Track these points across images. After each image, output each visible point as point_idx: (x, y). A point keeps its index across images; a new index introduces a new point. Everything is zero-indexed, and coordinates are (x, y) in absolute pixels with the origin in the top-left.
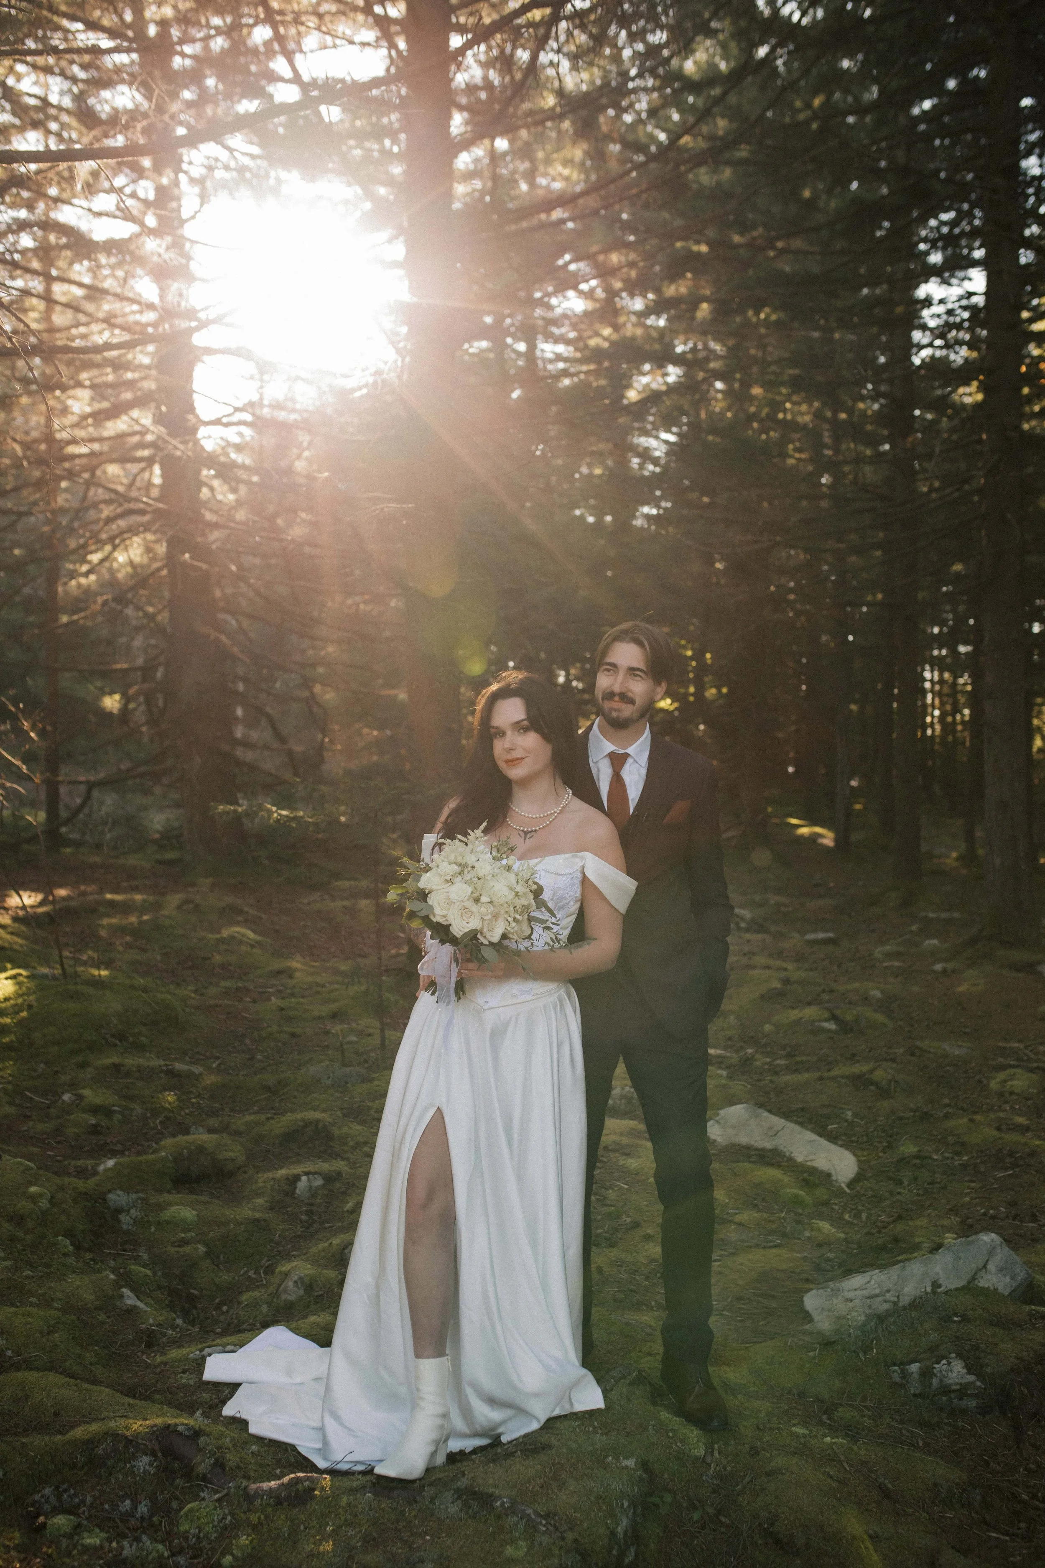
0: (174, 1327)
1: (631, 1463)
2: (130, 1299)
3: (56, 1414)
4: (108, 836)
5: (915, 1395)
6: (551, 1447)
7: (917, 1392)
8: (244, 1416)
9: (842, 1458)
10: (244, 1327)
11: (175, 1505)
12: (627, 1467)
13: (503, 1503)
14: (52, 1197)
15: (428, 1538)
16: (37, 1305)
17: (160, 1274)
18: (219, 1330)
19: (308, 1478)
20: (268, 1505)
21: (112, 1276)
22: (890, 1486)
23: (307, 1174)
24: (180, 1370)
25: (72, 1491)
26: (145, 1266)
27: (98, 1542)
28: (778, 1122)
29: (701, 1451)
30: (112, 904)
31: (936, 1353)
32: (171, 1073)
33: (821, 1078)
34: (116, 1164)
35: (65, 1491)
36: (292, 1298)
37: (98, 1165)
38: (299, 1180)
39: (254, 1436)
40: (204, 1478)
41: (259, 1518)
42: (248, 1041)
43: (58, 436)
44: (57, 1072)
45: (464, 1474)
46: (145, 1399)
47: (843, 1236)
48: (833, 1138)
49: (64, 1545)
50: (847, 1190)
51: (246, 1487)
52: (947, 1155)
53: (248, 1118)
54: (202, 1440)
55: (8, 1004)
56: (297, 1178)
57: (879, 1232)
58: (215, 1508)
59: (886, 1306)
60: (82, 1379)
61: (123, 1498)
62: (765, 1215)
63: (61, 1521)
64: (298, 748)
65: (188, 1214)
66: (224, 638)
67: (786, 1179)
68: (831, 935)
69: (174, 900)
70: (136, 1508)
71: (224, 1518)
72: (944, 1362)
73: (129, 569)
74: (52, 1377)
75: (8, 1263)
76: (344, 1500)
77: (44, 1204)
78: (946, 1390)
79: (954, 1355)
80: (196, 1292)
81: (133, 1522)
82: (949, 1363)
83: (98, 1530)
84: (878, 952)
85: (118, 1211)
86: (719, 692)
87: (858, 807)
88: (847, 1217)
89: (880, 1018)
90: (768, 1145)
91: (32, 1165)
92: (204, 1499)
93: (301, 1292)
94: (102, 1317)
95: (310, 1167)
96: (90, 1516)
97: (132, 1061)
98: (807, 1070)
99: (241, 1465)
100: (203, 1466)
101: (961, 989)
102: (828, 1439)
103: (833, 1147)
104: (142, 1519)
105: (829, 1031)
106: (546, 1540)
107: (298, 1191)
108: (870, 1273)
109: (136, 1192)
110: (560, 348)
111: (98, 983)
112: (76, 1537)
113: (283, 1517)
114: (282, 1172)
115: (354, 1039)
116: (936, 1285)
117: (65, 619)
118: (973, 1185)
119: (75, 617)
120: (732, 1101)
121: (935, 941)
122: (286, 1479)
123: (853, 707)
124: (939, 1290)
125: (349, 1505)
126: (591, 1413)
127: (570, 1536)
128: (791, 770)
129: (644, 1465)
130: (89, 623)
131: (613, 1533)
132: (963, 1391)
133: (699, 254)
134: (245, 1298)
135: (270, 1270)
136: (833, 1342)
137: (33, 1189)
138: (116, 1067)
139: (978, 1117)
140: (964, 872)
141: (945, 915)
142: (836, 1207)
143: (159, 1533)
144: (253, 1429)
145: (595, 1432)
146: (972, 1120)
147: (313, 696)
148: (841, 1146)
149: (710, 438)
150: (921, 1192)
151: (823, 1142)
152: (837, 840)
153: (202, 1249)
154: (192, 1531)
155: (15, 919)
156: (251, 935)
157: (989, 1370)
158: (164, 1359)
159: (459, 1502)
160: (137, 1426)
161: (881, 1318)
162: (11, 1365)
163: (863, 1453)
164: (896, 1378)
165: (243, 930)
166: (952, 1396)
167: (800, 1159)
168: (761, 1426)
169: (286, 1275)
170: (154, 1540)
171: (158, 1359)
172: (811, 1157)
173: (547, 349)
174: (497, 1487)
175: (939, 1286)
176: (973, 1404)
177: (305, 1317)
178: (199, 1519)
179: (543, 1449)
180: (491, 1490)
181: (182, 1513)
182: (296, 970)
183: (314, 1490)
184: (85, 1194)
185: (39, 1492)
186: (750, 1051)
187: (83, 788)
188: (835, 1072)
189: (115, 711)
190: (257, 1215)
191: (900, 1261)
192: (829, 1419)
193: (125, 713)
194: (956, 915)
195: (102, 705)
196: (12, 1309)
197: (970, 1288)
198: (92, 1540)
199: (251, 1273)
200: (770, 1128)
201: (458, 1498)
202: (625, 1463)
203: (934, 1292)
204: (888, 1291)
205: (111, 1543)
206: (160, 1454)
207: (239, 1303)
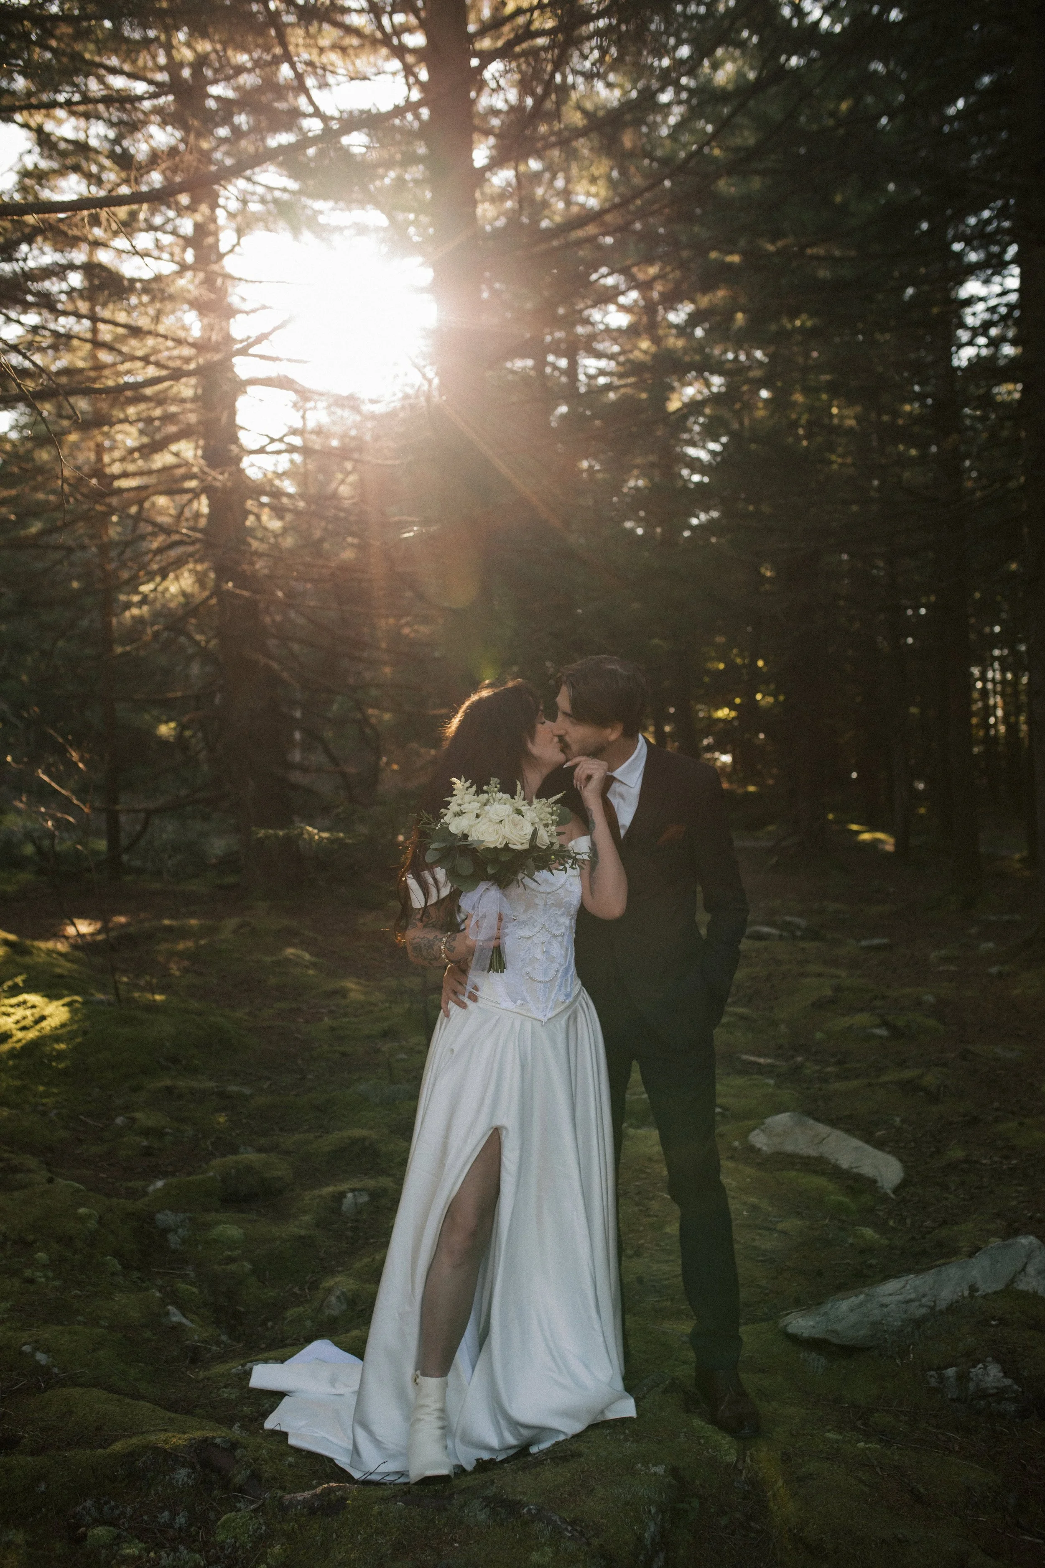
0: (218, 1343)
1: (660, 1470)
2: (176, 1317)
3: (99, 1429)
4: (170, 863)
5: (952, 1400)
6: (580, 1455)
7: (955, 1397)
8: (284, 1429)
9: (876, 1463)
10: (288, 1342)
11: (212, 1515)
12: (655, 1474)
13: (529, 1510)
14: (100, 1218)
15: (456, 1545)
16: (85, 1324)
17: (206, 1291)
18: (263, 1346)
19: (340, 1488)
20: (302, 1515)
21: (158, 1294)
22: (922, 1490)
23: (352, 1190)
24: (222, 1385)
25: (113, 1503)
26: (192, 1284)
27: (137, 1552)
28: (823, 1129)
29: (732, 1458)
30: (169, 929)
31: (972, 1358)
32: (222, 1095)
33: (870, 1085)
34: (165, 1185)
35: (106, 1503)
36: (335, 1312)
37: (148, 1186)
38: (345, 1197)
39: (292, 1448)
40: (241, 1489)
41: (293, 1528)
42: (300, 1062)
43: (108, 471)
44: (110, 1096)
45: (493, 1483)
46: (186, 1413)
47: (886, 1242)
48: (880, 1145)
49: (103, 1556)
50: (893, 1196)
51: (281, 1498)
52: (996, 1159)
53: (297, 1137)
54: (239, 1452)
55: (64, 1030)
56: (342, 1195)
57: (924, 1238)
58: (251, 1518)
59: (922, 1311)
60: (126, 1395)
61: (163, 1509)
62: (808, 1223)
63: (100, 1531)
64: (351, 770)
65: (234, 1232)
66: (274, 665)
67: (831, 1187)
68: (885, 941)
69: (231, 923)
70: (175, 1520)
71: (260, 1528)
72: (981, 1366)
73: (181, 599)
74: (96, 1392)
75: (57, 1283)
76: (376, 1509)
77: (92, 1224)
78: (983, 1394)
79: (990, 1359)
80: (242, 1309)
81: (171, 1532)
82: (985, 1367)
83: (137, 1541)
84: (933, 956)
85: (166, 1231)
86: (776, 699)
87: (922, 811)
88: (891, 1223)
89: (932, 1022)
90: (813, 1152)
91: (82, 1187)
92: (240, 1510)
93: (344, 1307)
94: (148, 1334)
95: (355, 1183)
96: (130, 1527)
97: (183, 1084)
98: (857, 1077)
99: (277, 1475)
100: (240, 1477)
101: (1016, 992)
102: (861, 1445)
103: (880, 1154)
104: (180, 1529)
105: (881, 1037)
106: (572, 1546)
107: (344, 1208)
108: (905, 1278)
109: (185, 1211)
110: (603, 363)
111: (152, 1008)
112: (115, 1548)
113: (316, 1526)
114: (330, 1189)
115: (403, 1056)
116: (973, 1289)
117: (119, 650)
118: (1021, 1188)
119: (128, 648)
120: (779, 1109)
121: (991, 945)
122: (319, 1490)
123: (914, 710)
124: (977, 1294)
125: (380, 1513)
126: (624, 1421)
127: (596, 1542)
128: (854, 775)
129: (674, 1472)
130: (142, 653)
131: (640, 1539)
132: (1001, 1394)
133: (731, 264)
134: (290, 1313)
135: (314, 1286)
136: (869, 1348)
137: (82, 1210)
138: (169, 1090)
139: (1028, 1121)
140: (1027, 873)
141: (1007, 917)
142: (881, 1213)
143: (197, 1544)
144: (292, 1441)
145: (626, 1440)
146: (1021, 1124)
147: (366, 720)
148: (889, 1153)
149: (753, 446)
150: (967, 1197)
151: (869, 1149)
152: (897, 845)
153: (248, 1266)
154: (228, 1541)
155: (75, 947)
156: (307, 956)
157: (1025, 1373)
158: (208, 1374)
159: (488, 1509)
160: (178, 1440)
161: (918, 1323)
162: (58, 1382)
163: (896, 1458)
164: (933, 1383)
165: (299, 952)
166: (990, 1399)
167: (845, 1166)
168: (794, 1432)
169: (330, 1290)
170: (191, 1550)
171: (202, 1375)
172: (855, 1165)
173: (590, 364)
174: (525, 1494)
175: (977, 1290)
176: (1012, 1407)
177: (348, 1331)
178: (235, 1529)
179: (573, 1456)
180: (519, 1498)
181: (219, 1523)
182: (351, 990)
183: (346, 1499)
184: (133, 1214)
185: (81, 1504)
186: (799, 1059)
187: (142, 815)
188: (885, 1078)
189: (172, 739)
190: (303, 1232)
191: (938, 1266)
192: (864, 1425)
193: (180, 741)
194: (1017, 917)
195: (158, 733)
196: (60, 1328)
197: (1009, 1291)
198: (130, 1550)
199: (296, 1290)
200: (816, 1136)
201: (487, 1506)
202: (653, 1470)
203: (971, 1296)
204: (924, 1296)
205: (148, 1553)
206: (198, 1467)
207: (284, 1319)
